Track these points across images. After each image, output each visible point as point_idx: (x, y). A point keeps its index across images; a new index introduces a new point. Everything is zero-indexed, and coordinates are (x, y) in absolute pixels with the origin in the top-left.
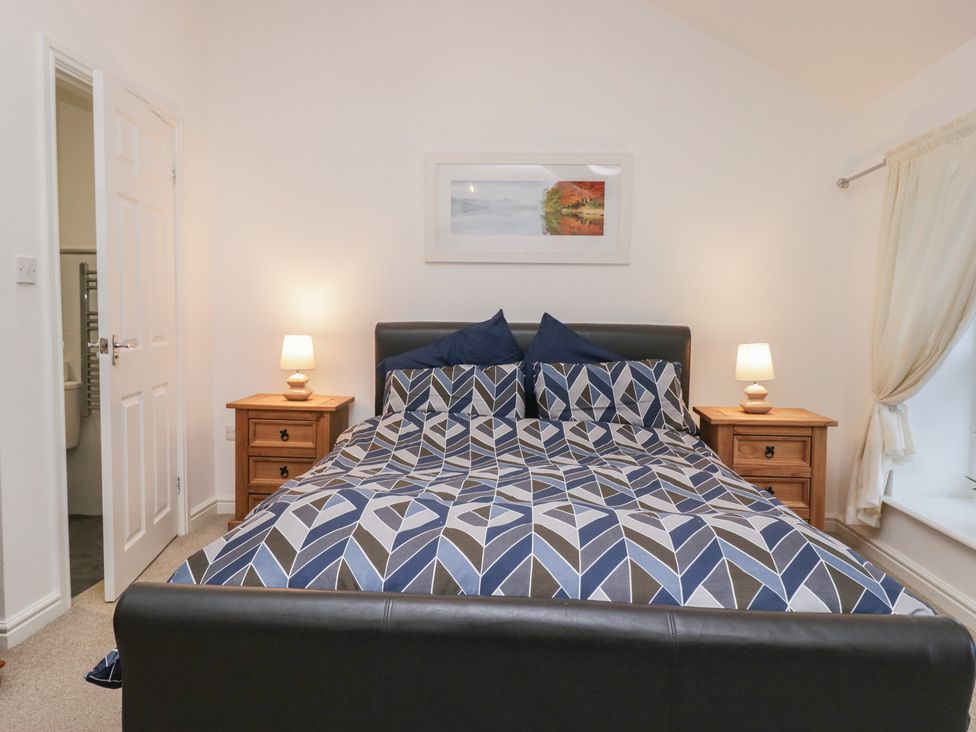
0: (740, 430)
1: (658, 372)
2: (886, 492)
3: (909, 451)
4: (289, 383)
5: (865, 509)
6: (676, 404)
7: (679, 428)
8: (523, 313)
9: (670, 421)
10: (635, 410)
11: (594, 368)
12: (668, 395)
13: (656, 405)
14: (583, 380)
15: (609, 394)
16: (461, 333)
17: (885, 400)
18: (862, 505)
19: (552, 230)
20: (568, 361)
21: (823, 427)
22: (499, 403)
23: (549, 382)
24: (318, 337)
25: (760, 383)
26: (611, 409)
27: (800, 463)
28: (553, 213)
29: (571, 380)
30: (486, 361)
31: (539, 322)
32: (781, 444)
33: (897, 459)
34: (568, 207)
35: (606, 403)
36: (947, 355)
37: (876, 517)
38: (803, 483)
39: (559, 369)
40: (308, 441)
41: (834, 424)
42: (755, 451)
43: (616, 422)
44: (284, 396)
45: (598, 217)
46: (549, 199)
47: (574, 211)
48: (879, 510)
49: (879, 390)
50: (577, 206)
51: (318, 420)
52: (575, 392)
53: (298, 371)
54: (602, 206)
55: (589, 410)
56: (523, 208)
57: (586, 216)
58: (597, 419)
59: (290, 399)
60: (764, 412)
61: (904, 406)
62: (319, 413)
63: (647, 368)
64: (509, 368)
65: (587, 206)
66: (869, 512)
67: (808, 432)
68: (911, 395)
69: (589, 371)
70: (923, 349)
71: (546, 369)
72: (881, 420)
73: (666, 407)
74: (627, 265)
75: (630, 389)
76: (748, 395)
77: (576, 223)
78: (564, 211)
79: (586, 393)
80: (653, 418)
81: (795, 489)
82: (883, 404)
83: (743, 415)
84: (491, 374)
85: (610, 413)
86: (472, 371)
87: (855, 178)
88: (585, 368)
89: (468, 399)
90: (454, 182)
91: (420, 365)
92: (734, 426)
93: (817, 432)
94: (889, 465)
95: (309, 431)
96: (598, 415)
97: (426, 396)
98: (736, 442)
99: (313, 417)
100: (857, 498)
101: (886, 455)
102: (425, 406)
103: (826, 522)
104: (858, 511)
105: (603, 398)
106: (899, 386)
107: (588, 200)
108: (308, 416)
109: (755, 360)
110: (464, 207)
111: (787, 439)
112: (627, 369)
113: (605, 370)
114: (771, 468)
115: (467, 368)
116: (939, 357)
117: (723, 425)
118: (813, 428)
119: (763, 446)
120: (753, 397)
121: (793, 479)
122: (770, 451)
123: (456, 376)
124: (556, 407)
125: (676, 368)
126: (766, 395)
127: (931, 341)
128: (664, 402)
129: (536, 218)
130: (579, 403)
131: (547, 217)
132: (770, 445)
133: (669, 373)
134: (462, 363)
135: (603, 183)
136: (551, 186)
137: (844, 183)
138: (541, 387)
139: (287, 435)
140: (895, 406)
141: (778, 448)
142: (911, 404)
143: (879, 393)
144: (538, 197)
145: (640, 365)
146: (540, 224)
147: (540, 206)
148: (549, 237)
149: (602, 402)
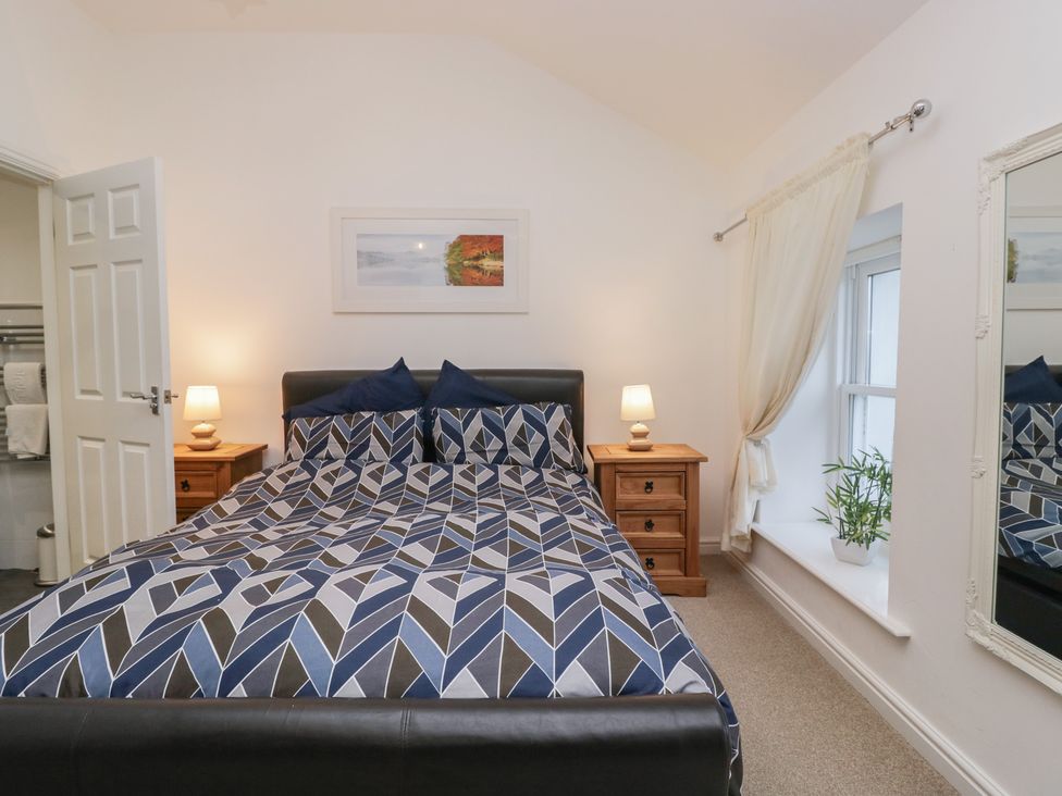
0: (621, 468)
1: (549, 415)
2: (755, 519)
3: (771, 482)
4: (194, 434)
5: (737, 537)
6: (565, 444)
7: (567, 468)
8: (425, 361)
9: (558, 460)
10: (526, 451)
11: (488, 412)
12: (557, 436)
13: (546, 446)
14: (477, 424)
15: (502, 436)
16: (365, 380)
17: (750, 436)
18: (734, 534)
19: (455, 281)
20: (464, 406)
21: (695, 463)
22: (395, 449)
23: (445, 426)
24: (222, 387)
25: (643, 422)
26: (504, 451)
27: (677, 496)
28: (454, 265)
29: (466, 424)
30: (386, 407)
31: (440, 368)
32: (659, 479)
33: (762, 490)
34: (469, 259)
35: (500, 445)
36: (795, 395)
37: (747, 543)
38: (680, 515)
39: (456, 414)
40: (208, 491)
41: (705, 460)
42: (636, 486)
43: (507, 463)
44: (189, 446)
45: (498, 268)
46: (451, 252)
47: (475, 263)
48: (749, 537)
49: (746, 426)
50: (477, 258)
51: (218, 470)
52: (469, 436)
53: (203, 422)
54: (501, 258)
55: (482, 453)
56: (427, 260)
57: (486, 268)
58: (490, 461)
59: (195, 449)
60: (647, 449)
61: (766, 440)
62: (219, 464)
63: (538, 411)
64: (407, 415)
65: (487, 259)
66: (741, 538)
67: (683, 468)
68: (770, 431)
69: (483, 415)
70: (775, 390)
71: (443, 414)
72: (747, 453)
73: (556, 448)
74: (526, 313)
75: (522, 431)
76: (633, 434)
77: (477, 275)
78: (466, 263)
79: (480, 436)
80: (542, 458)
81: (673, 520)
82: (750, 439)
83: (627, 452)
84: (389, 420)
85: (502, 455)
86: (371, 418)
87: (726, 232)
88: (479, 412)
89: (365, 446)
90: (359, 236)
91: (323, 413)
92: (615, 464)
93: (690, 467)
94: (755, 496)
95: (211, 481)
96: (491, 457)
97: (325, 443)
98: (618, 478)
99: (215, 467)
100: (730, 527)
101: (752, 487)
102: (323, 454)
103: (700, 546)
104: (731, 538)
105: (496, 441)
106: (760, 422)
107: (488, 253)
108: (209, 466)
109: (637, 400)
110: (369, 259)
111: (664, 474)
112: (519, 413)
113: (499, 414)
114: (650, 502)
115: (367, 415)
116: (788, 396)
117: (606, 464)
118: (686, 463)
119: (643, 482)
120: (637, 435)
121: (670, 512)
122: (649, 486)
123: (355, 424)
124: (452, 450)
125: (566, 410)
126: (647, 433)
127: (781, 382)
128: (553, 442)
129: (439, 270)
130: (473, 446)
131: (449, 269)
132: (649, 480)
133: (559, 415)
134: (364, 410)
135: (502, 237)
136: (453, 239)
137: (719, 237)
138: (438, 432)
139: (188, 486)
140: (759, 441)
141: (657, 482)
142: (773, 437)
143: (746, 429)
144: (441, 249)
145: (532, 408)
146: (443, 275)
147: (443, 258)
148: (452, 287)
149: (495, 445)
